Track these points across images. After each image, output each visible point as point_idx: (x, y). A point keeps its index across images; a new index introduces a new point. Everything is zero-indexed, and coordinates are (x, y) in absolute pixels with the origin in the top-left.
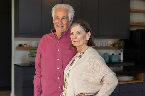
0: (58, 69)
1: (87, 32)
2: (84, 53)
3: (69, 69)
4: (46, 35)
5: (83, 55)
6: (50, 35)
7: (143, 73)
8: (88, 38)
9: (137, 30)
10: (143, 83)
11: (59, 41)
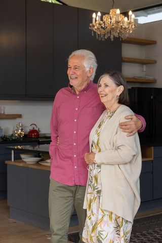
0: (75, 132)
1: (118, 85)
2: (116, 112)
3: (97, 131)
4: (63, 89)
5: (114, 114)
6: (67, 90)
7: (153, 148)
8: (119, 94)
9: (132, 88)
10: (152, 161)
11: (78, 97)
